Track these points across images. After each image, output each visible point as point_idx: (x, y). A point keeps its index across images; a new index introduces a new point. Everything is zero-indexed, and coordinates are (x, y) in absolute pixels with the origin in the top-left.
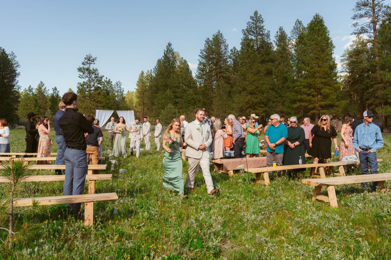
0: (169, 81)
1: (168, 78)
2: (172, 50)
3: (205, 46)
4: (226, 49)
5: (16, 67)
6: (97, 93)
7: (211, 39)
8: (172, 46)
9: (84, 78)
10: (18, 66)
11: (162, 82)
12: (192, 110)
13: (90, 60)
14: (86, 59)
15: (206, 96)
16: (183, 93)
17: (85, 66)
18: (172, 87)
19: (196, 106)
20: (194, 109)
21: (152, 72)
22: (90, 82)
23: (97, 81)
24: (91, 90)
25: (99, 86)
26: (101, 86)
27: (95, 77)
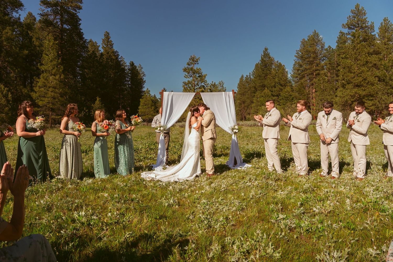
0: (266, 82)
1: (266, 79)
2: (269, 54)
3: (301, 47)
4: (322, 47)
5: (142, 76)
6: (201, 91)
7: (306, 40)
8: (269, 51)
9: (189, 78)
10: (144, 75)
11: (259, 83)
13: (194, 60)
14: (190, 60)
16: (279, 92)
17: (189, 66)
18: (269, 87)
19: (294, 102)
20: (292, 105)
21: (251, 75)
22: (194, 81)
23: (201, 80)
24: (195, 88)
25: (203, 84)
26: (204, 85)
27: (199, 76)
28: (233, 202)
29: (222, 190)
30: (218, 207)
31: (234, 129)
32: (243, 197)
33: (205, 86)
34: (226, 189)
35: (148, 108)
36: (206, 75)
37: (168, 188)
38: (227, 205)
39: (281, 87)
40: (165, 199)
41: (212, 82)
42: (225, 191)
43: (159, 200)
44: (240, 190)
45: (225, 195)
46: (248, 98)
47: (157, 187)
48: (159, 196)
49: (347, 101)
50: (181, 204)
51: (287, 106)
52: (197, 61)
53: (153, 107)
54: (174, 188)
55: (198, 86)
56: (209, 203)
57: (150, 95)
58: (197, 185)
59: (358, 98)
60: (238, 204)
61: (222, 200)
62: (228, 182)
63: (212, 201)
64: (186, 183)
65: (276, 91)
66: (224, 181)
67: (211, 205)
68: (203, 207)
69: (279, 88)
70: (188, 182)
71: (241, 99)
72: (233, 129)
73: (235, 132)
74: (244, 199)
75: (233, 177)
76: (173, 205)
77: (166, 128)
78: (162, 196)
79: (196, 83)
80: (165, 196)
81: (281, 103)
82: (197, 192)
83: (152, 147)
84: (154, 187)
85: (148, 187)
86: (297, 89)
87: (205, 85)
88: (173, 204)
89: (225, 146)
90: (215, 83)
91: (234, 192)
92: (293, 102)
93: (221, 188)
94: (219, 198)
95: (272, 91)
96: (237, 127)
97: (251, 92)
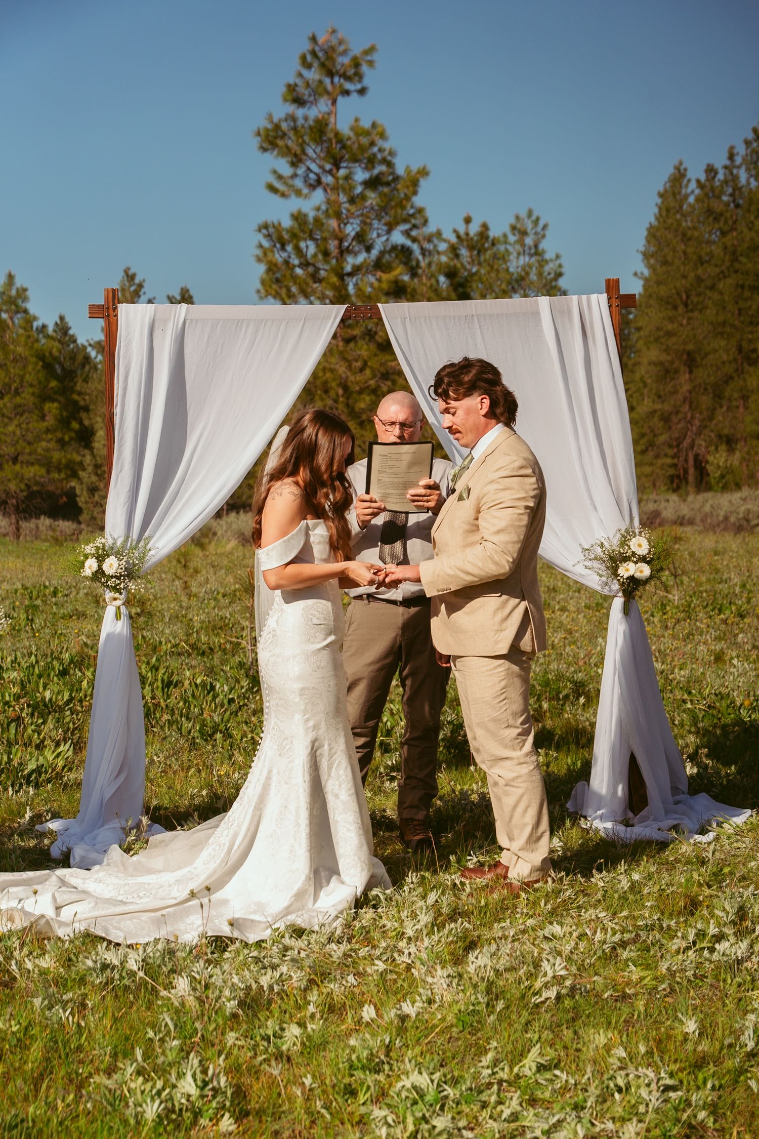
6: (385, 286)
9: (298, 193)
13: (334, 69)
14: (309, 66)
17: (300, 112)
21: (738, 160)
22: (338, 215)
23: (384, 209)
24: (348, 269)
25: (398, 238)
26: (408, 243)
27: (373, 183)
28: (621, 1082)
29: (545, 995)
30: (514, 1117)
31: (626, 559)
32: (689, 1046)
33: (415, 247)
34: (573, 989)
35: (19, 410)
36: (424, 172)
37: (163, 993)
38: (578, 1107)
40: (139, 1072)
41: (468, 220)
42: (567, 1003)
43: (97, 1079)
44: (672, 990)
45: (567, 1034)
46: (719, 330)
47: (82, 981)
48: (102, 1052)
50: (253, 1105)
52: (359, 76)
53: (52, 408)
54: (202, 987)
55: (368, 249)
56: (450, 1091)
57: (29, 320)
58: (371, 959)
60: (654, 1099)
61: (541, 1068)
62: (582, 936)
63: (476, 1076)
64: (286, 949)
66: (557, 929)
67: (465, 1108)
68: (410, 1120)
70: (301, 943)
71: (669, 334)
72: (614, 561)
73: (632, 578)
74: (700, 1063)
75: (624, 898)
76: (197, 1114)
77: (141, 559)
78: (122, 1051)
79: (351, 230)
80: (139, 1053)
82: (368, 1012)
83: (48, 694)
84: (61, 983)
85: (21, 982)
87: (414, 240)
88: (199, 1104)
89: (560, 677)
90: (485, 226)
91: (626, 1010)
93: (538, 984)
94: (522, 1055)
96: (640, 545)
97: (742, 287)
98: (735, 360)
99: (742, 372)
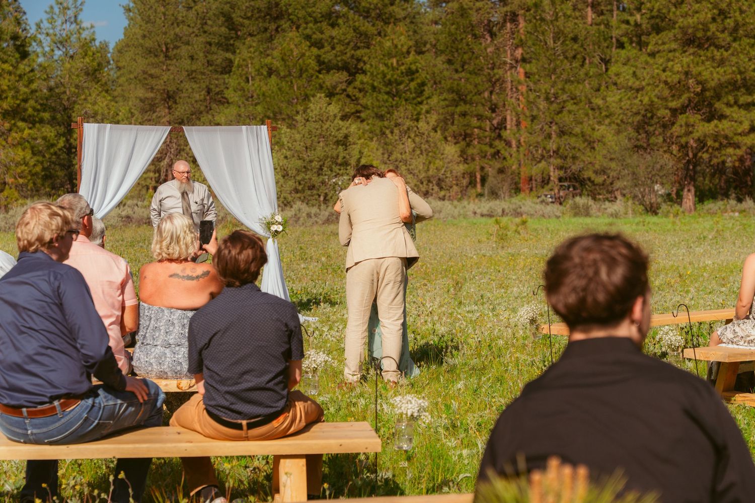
12: (408, 123)
15: (466, 57)
16: (357, 48)
18: (305, 18)
19: (424, 107)
20: (417, 120)
39: (367, 27)
46: (191, 76)
49: (651, 109)
51: (397, 125)
59: (697, 94)
65: (340, 42)
69: (355, 30)
81: (365, 107)
86: (442, 38)
92: (421, 103)
95: (319, 45)
97: (210, 44)
98: (205, 100)
99: (211, 109)
